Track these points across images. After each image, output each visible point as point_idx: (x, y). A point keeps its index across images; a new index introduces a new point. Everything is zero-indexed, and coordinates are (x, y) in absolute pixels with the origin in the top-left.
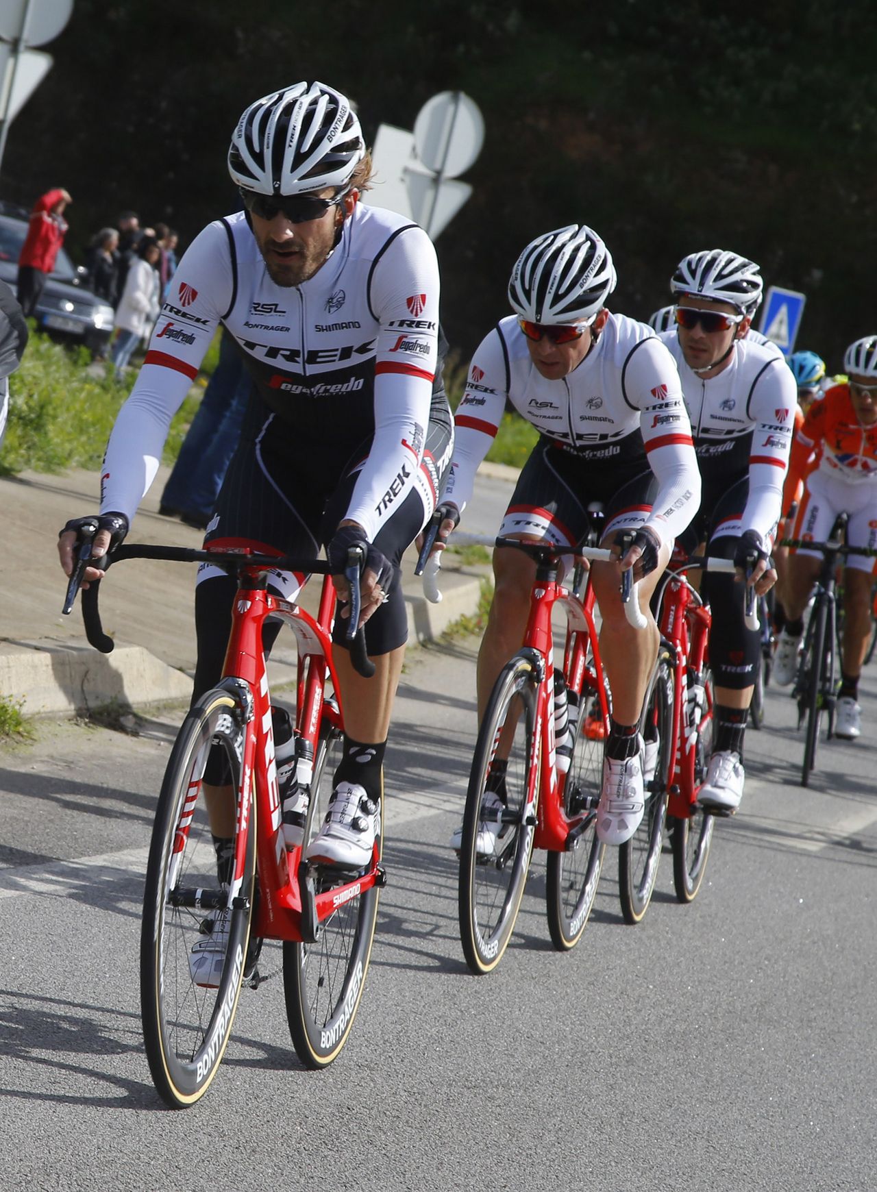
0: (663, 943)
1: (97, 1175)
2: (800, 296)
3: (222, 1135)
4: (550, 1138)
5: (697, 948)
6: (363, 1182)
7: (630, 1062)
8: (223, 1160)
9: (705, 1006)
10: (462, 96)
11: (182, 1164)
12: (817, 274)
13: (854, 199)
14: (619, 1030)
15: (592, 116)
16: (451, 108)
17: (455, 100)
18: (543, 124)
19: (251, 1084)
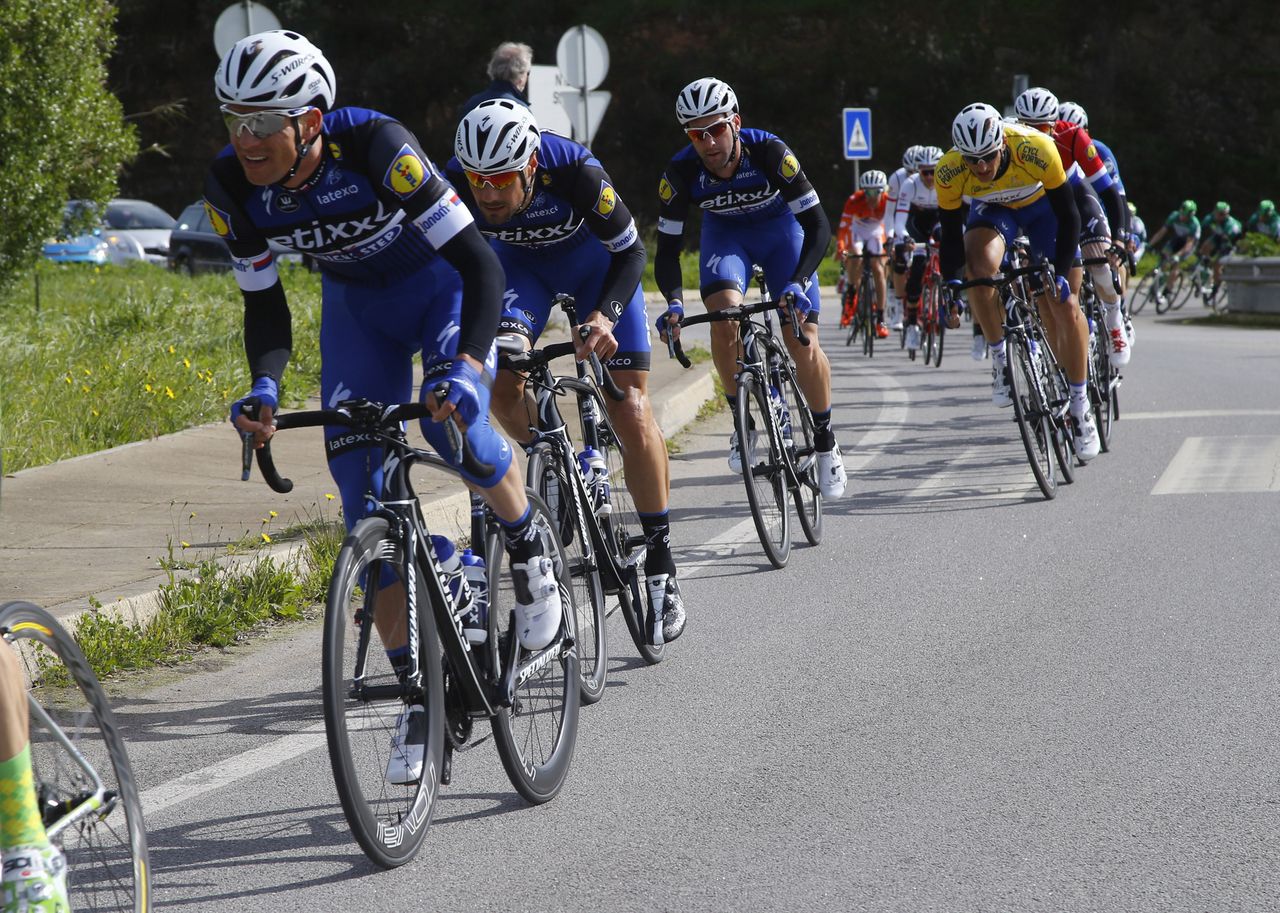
0: (940, 592)
1: (605, 866)
2: (867, 110)
3: (683, 813)
4: (916, 751)
5: (966, 589)
6: (797, 818)
7: (951, 682)
8: (690, 830)
9: (988, 628)
10: (585, 27)
11: (662, 841)
12: (874, 91)
13: (886, 29)
14: (934, 662)
15: (679, 19)
16: (580, 38)
17: (581, 31)
18: (646, 34)
19: (689, 771)
